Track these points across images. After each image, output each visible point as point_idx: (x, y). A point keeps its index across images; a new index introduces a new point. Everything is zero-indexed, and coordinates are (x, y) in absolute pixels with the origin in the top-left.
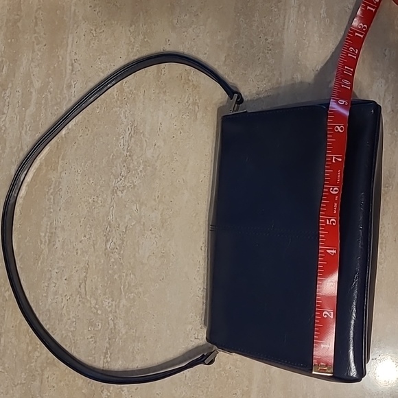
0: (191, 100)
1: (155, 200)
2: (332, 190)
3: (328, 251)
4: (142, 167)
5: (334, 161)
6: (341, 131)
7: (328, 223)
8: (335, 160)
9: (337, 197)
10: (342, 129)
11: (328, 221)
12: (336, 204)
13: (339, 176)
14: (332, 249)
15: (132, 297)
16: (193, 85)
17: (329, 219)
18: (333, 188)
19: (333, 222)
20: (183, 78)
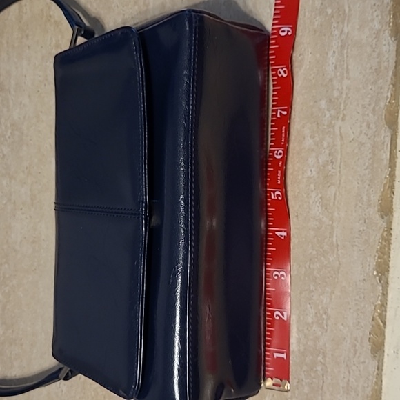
0: (54, 42)
1: (23, 172)
2: (277, 154)
3: (277, 233)
4: (9, 131)
5: (279, 116)
6: (285, 75)
7: (273, 197)
8: (281, 114)
9: (280, 163)
10: (285, 72)
11: (272, 194)
12: (279, 172)
13: (283, 135)
14: (281, 231)
15: (7, 291)
16: (55, 22)
17: (274, 192)
18: (278, 151)
19: (278, 195)
20: (45, 14)
